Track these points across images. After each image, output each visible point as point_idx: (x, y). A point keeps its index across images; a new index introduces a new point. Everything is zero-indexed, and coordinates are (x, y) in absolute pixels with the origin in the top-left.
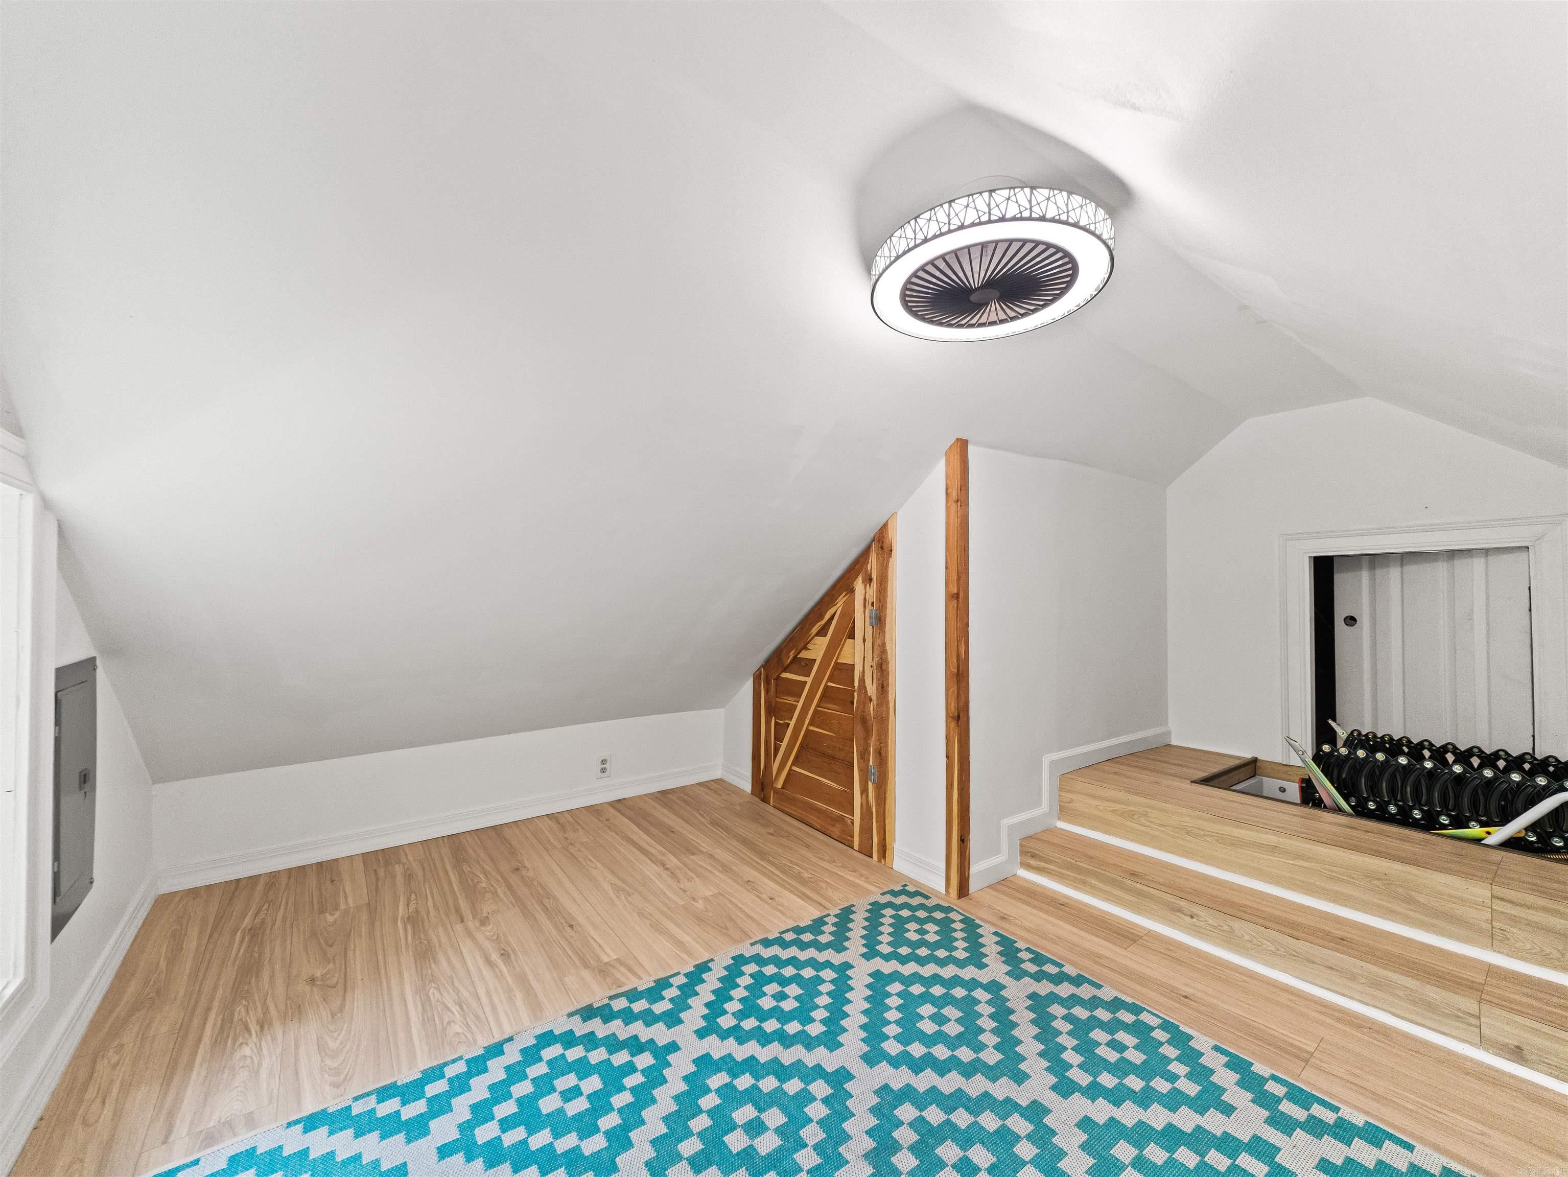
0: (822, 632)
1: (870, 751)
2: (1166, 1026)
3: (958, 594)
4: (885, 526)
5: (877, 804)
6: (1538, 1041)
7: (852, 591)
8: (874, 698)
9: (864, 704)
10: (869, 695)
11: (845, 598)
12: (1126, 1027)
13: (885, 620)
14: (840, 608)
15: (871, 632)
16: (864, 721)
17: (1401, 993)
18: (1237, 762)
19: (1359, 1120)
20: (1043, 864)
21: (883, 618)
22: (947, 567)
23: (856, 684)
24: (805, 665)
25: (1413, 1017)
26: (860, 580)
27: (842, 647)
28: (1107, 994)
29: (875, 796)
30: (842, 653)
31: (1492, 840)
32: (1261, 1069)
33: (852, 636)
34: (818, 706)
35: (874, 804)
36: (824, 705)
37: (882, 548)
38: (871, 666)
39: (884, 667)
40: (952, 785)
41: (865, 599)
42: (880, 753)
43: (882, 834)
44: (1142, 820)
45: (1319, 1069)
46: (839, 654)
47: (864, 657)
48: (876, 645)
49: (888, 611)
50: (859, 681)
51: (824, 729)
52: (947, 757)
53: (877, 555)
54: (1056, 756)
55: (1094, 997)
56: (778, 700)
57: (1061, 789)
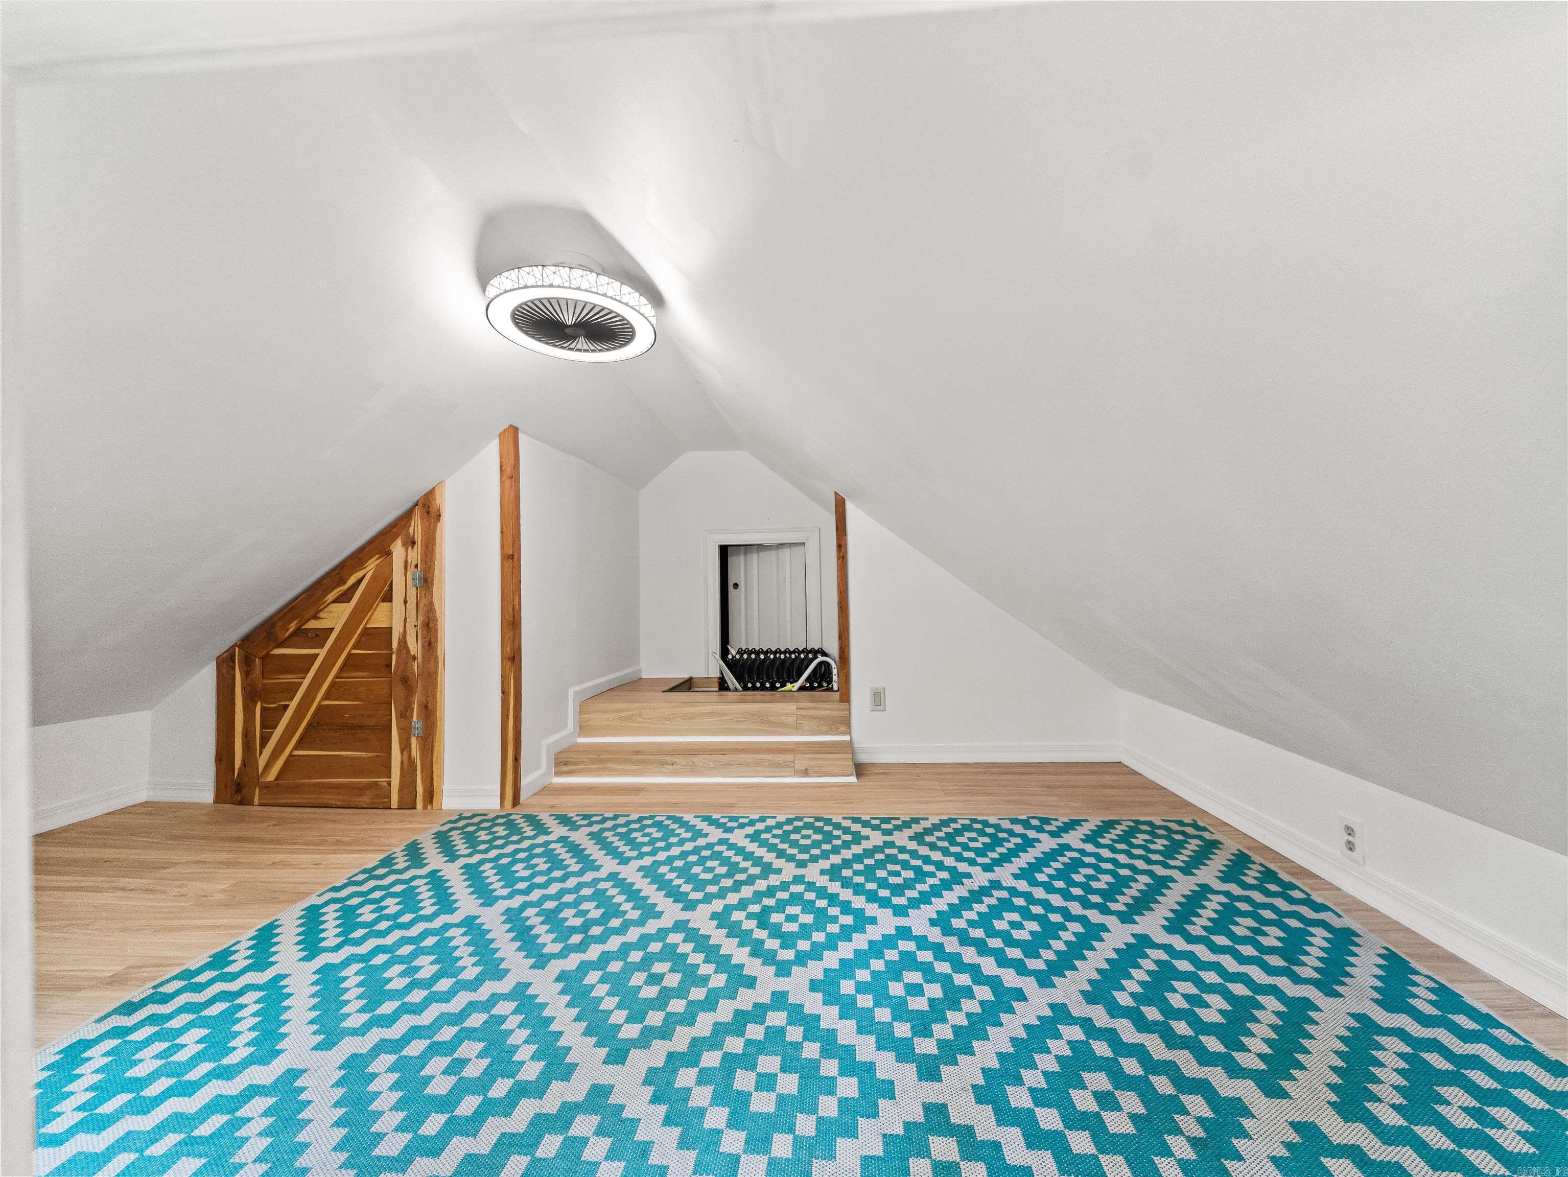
0: (345, 598)
1: (413, 708)
2: (669, 818)
3: (513, 555)
4: (432, 492)
5: (422, 757)
6: (813, 763)
7: (389, 554)
8: (419, 656)
9: (406, 664)
10: (413, 654)
11: (378, 562)
12: (649, 826)
13: (432, 581)
14: (371, 572)
15: (414, 593)
16: (405, 680)
17: (766, 764)
18: (683, 680)
19: (757, 817)
20: (574, 767)
21: (429, 580)
22: (502, 532)
23: (395, 645)
24: (314, 635)
25: (773, 774)
26: (399, 542)
27: (374, 612)
28: (634, 817)
29: (420, 749)
30: (373, 617)
31: (795, 689)
32: (715, 816)
33: (388, 598)
34: (337, 677)
35: (418, 758)
36: (344, 675)
37: (428, 513)
38: (415, 626)
39: (431, 625)
40: (508, 715)
41: (406, 562)
42: (426, 707)
43: (429, 780)
44: (639, 719)
45: (739, 807)
46: (370, 618)
47: (406, 619)
48: (421, 605)
49: (436, 572)
50: (399, 643)
51: (345, 700)
52: (503, 692)
53: (422, 519)
54: (577, 688)
55: (627, 821)
56: (266, 681)
57: (580, 713)
